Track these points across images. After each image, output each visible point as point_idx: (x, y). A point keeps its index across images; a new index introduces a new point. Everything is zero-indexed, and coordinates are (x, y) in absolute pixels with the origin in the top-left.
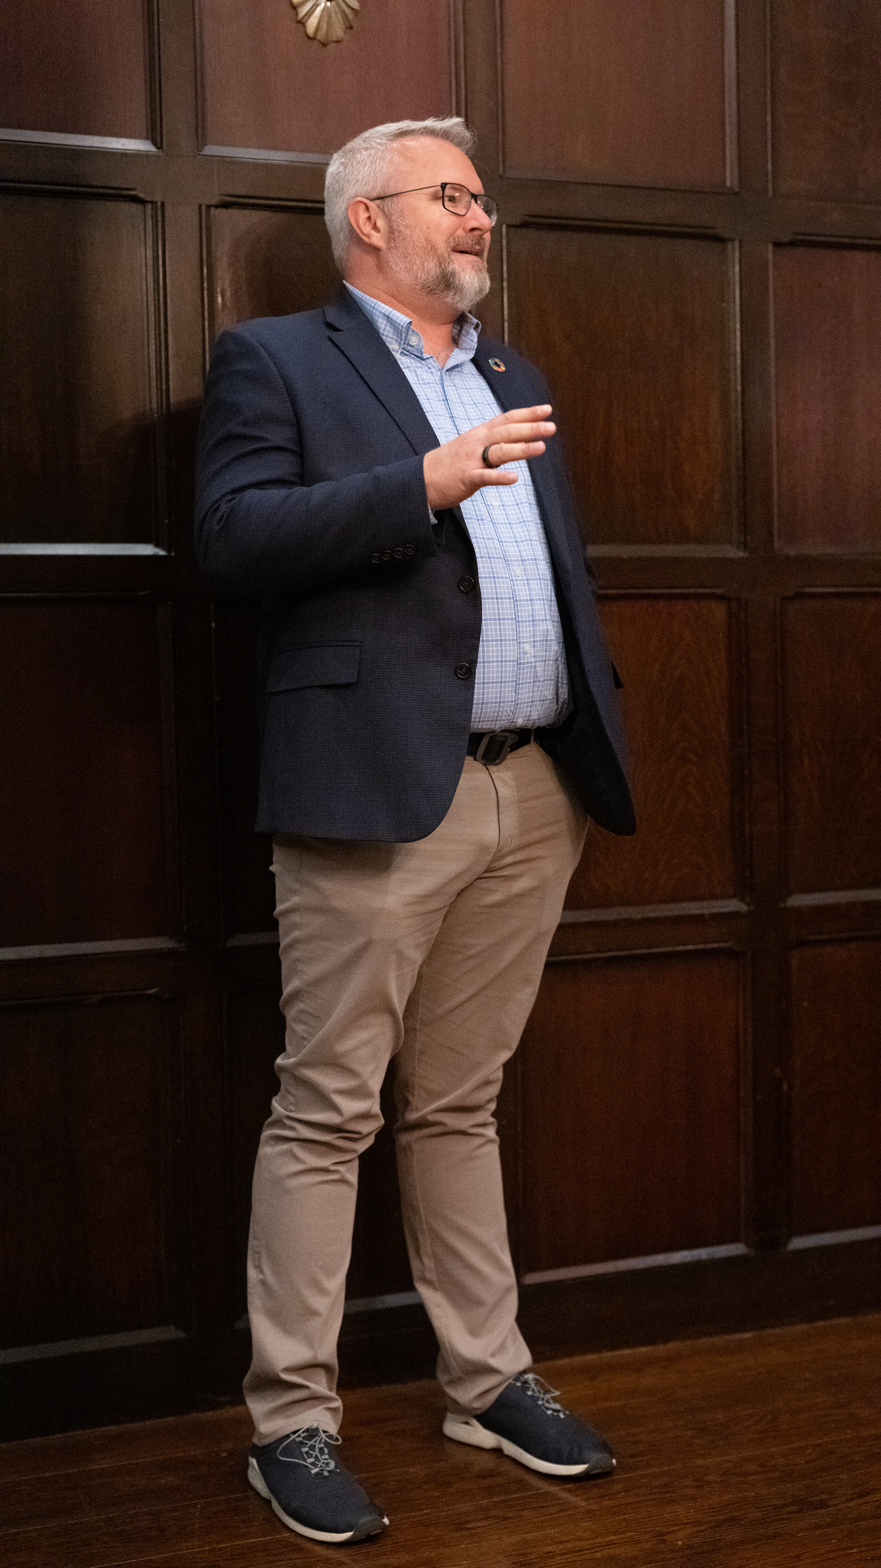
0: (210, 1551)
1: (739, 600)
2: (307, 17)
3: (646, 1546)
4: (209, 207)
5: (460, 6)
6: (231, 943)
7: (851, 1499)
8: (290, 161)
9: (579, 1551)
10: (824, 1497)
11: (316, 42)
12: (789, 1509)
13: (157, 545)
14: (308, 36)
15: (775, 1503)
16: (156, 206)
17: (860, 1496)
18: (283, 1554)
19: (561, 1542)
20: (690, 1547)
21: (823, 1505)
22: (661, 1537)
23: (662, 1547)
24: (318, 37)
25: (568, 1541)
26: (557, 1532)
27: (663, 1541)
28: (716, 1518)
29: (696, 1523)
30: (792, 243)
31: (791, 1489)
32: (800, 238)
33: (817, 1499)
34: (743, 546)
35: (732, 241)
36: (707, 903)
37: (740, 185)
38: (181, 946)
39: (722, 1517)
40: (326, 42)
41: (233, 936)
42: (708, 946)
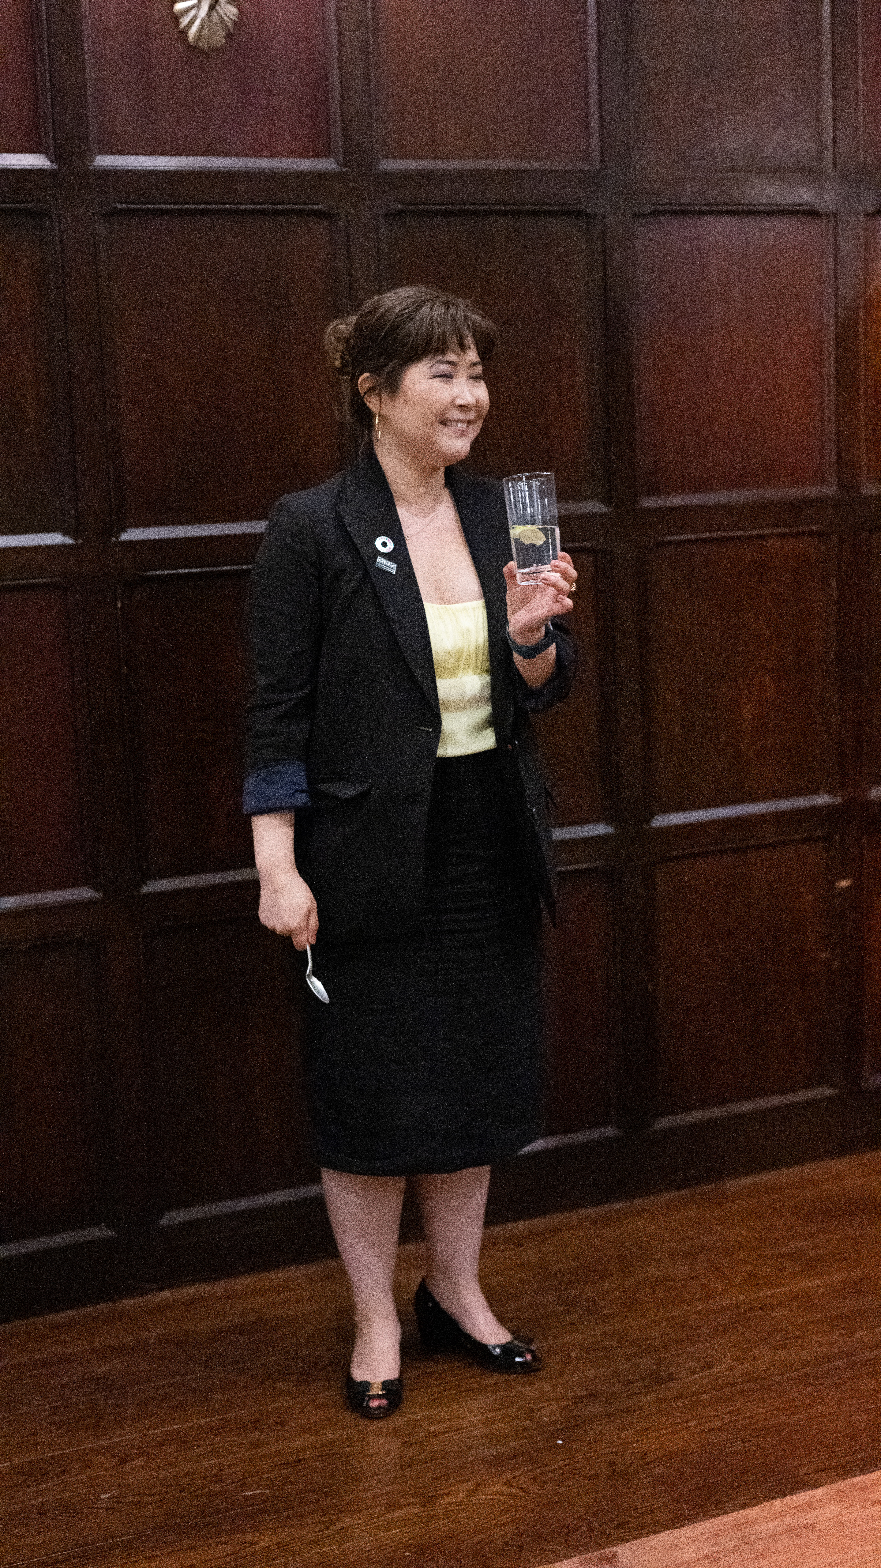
1: (604, 551)
2: (188, 27)
3: (518, 1423)
4: (101, 215)
5: (332, 3)
6: (145, 890)
7: (696, 1373)
8: (177, 167)
9: (459, 1429)
10: (673, 1370)
11: (198, 51)
12: (641, 1383)
13: (65, 533)
14: (190, 46)
15: (631, 1377)
16: (54, 217)
17: (704, 1368)
19: (443, 1422)
20: (555, 1423)
21: (671, 1378)
22: (530, 1414)
23: (528, 1423)
24: (201, 45)
25: (450, 1420)
27: (532, 1419)
28: (578, 1394)
29: (561, 1399)
30: (652, 214)
31: (645, 1363)
32: (659, 208)
33: (667, 1372)
34: (607, 501)
35: (595, 215)
36: (577, 828)
37: (603, 161)
38: (99, 896)
39: (583, 1393)
40: (207, 50)
41: (146, 884)
42: (579, 867)
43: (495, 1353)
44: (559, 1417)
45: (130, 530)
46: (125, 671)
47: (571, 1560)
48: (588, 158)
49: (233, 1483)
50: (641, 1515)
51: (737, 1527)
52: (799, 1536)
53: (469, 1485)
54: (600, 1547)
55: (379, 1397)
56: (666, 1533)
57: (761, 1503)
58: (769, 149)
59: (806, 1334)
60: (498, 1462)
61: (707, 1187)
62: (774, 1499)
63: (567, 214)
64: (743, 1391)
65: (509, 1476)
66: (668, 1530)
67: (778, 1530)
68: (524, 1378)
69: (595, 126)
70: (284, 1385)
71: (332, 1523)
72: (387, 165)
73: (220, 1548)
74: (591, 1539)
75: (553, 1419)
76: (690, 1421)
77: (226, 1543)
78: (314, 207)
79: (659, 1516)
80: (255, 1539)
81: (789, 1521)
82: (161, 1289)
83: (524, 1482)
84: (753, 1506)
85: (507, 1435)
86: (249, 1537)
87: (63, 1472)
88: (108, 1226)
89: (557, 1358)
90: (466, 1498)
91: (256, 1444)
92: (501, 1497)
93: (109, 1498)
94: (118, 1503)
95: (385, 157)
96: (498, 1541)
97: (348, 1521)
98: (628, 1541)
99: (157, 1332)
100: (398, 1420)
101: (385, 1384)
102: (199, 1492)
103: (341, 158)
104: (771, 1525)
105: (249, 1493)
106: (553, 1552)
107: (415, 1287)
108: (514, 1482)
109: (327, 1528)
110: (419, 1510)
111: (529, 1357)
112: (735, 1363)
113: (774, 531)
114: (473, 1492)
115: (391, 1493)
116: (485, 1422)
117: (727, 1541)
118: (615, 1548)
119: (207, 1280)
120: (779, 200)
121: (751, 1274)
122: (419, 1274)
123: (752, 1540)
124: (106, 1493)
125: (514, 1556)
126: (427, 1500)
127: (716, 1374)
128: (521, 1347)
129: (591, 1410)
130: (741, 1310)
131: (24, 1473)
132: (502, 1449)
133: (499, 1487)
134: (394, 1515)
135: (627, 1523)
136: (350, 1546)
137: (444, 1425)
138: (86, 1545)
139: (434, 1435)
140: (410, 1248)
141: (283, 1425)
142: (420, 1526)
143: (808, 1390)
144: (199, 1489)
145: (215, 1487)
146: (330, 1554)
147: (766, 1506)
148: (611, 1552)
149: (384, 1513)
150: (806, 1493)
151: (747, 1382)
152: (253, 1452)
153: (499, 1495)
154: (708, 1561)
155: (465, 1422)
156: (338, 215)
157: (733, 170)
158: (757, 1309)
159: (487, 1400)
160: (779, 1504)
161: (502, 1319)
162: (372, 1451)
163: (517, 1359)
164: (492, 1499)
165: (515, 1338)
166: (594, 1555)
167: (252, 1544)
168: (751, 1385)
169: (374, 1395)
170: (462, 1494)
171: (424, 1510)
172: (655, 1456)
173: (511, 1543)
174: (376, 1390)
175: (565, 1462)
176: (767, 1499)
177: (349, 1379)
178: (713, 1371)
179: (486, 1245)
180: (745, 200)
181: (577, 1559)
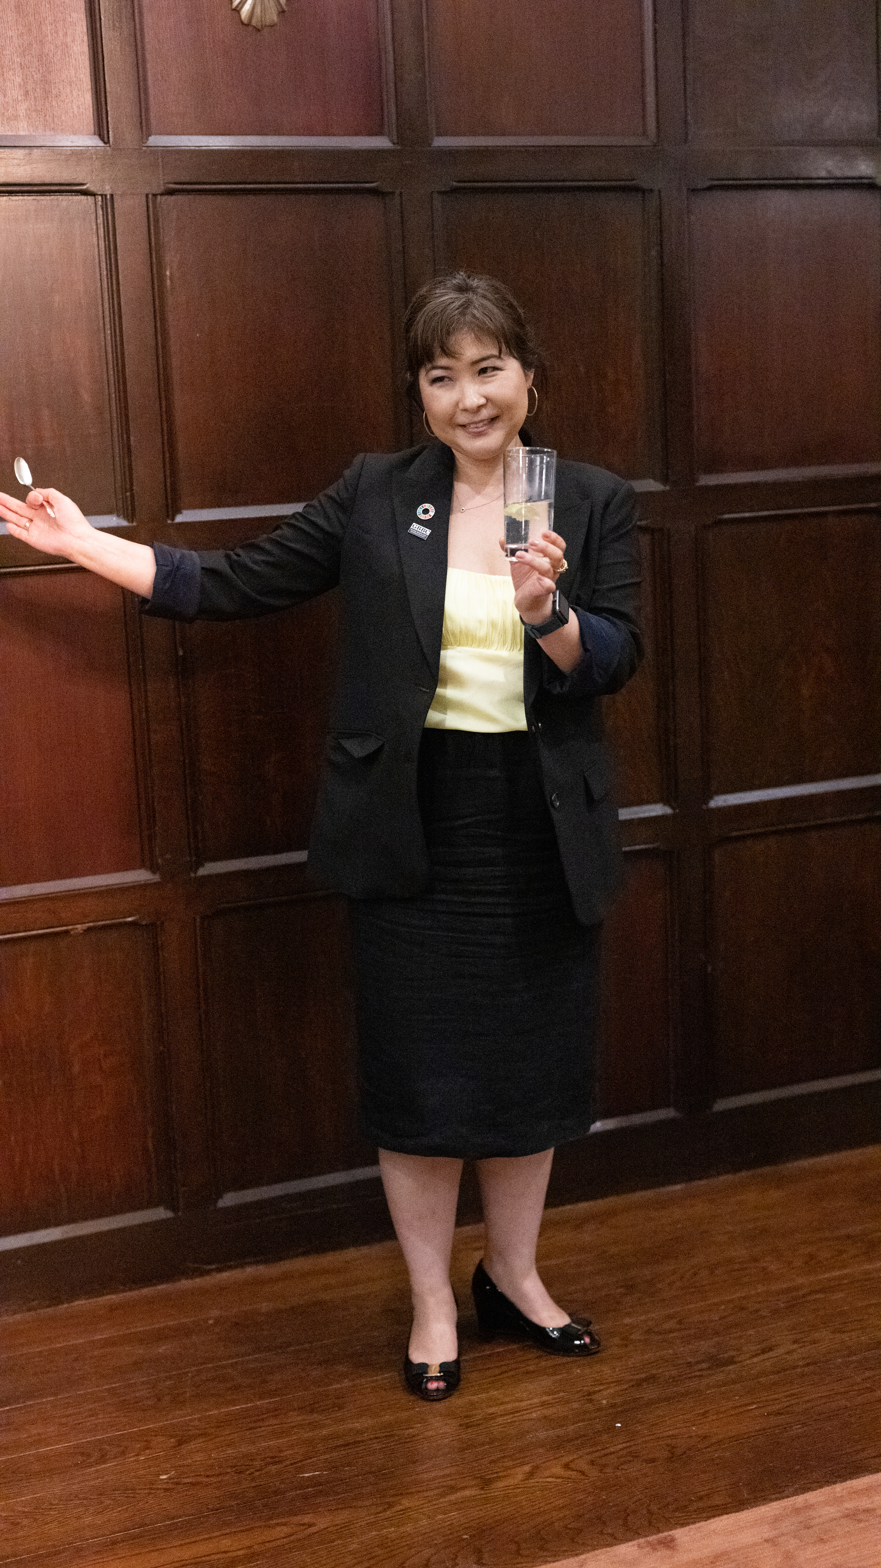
0: (199, 1419)
1: (661, 530)
2: (241, 5)
3: (575, 1405)
4: (155, 195)
6: (202, 872)
7: (757, 1355)
8: (230, 146)
9: (517, 1412)
10: (732, 1353)
11: (250, 29)
12: (700, 1366)
13: (121, 517)
14: (242, 23)
15: (690, 1360)
16: (106, 199)
17: (764, 1352)
18: (263, 1420)
19: (501, 1404)
20: (613, 1406)
21: (731, 1361)
22: (588, 1397)
23: (589, 1406)
24: (254, 23)
25: (508, 1403)
26: (500, 1394)
27: (591, 1401)
28: (637, 1377)
29: (619, 1382)
30: (710, 188)
31: (706, 1346)
32: (716, 183)
33: (726, 1355)
34: (665, 480)
35: (651, 191)
36: (635, 809)
37: (658, 136)
38: (156, 878)
39: (643, 1376)
40: (260, 27)
41: (203, 865)
42: (637, 847)
43: (553, 1336)
44: (618, 1400)
45: (185, 512)
46: (181, 653)
47: (630, 1544)
48: (644, 133)
49: (292, 1464)
50: (701, 1498)
51: (797, 1511)
52: (860, 1521)
53: (527, 1468)
54: (659, 1531)
55: (437, 1379)
56: (725, 1516)
57: (821, 1487)
58: (827, 123)
59: (866, 1317)
60: (558, 1445)
61: (767, 1169)
62: (835, 1483)
63: (624, 189)
64: (803, 1375)
65: (566, 1460)
66: (727, 1514)
67: (839, 1514)
68: (582, 1361)
69: (650, 99)
70: (341, 1368)
71: (390, 1505)
72: (440, 142)
73: (278, 1529)
74: (650, 1523)
75: (611, 1401)
76: (750, 1404)
77: (285, 1524)
78: (367, 185)
79: (717, 1500)
80: (314, 1521)
81: (849, 1505)
82: (219, 1270)
83: (583, 1465)
84: (813, 1490)
85: (565, 1418)
86: (307, 1519)
87: (123, 1453)
88: (166, 1208)
89: (616, 1340)
90: (523, 1481)
91: (313, 1426)
92: (558, 1480)
93: (169, 1478)
94: (177, 1484)
95: (439, 134)
96: (556, 1524)
97: (406, 1503)
98: (688, 1524)
99: (215, 1313)
100: (457, 1401)
101: (443, 1366)
102: (257, 1473)
103: (395, 138)
104: (832, 1510)
105: (307, 1475)
106: (612, 1535)
107: (472, 1269)
108: (572, 1466)
109: (385, 1510)
110: (478, 1492)
111: (587, 1340)
112: (795, 1346)
113: (832, 508)
114: (531, 1475)
115: (449, 1475)
116: (543, 1404)
117: (786, 1526)
118: (673, 1532)
119: (266, 1262)
120: (838, 173)
121: (811, 1257)
122: (477, 1256)
123: (812, 1524)
124: (166, 1474)
125: (573, 1540)
126: (486, 1483)
127: (777, 1357)
128: (579, 1330)
129: (650, 1393)
130: (801, 1293)
131: (82, 1454)
132: (560, 1432)
133: (558, 1470)
134: (452, 1497)
135: (686, 1507)
136: (408, 1528)
137: (502, 1408)
138: (146, 1525)
139: (492, 1417)
140: (468, 1230)
141: (340, 1407)
142: (478, 1508)
143: (867, 1374)
144: (258, 1471)
145: (273, 1468)
146: (389, 1536)
147: (827, 1490)
148: (670, 1535)
149: (442, 1495)
150: (866, 1478)
151: (808, 1364)
152: (311, 1434)
153: (557, 1478)
154: (766, 1545)
155: (523, 1404)
156: (393, 193)
157: (791, 143)
158: (817, 1292)
159: (547, 1382)
160: (839, 1488)
161: (560, 1301)
162: (430, 1433)
163: (577, 1342)
164: (550, 1482)
165: (573, 1321)
166: (652, 1538)
167: (310, 1525)
168: (811, 1368)
169: (432, 1377)
170: (520, 1477)
171: (482, 1492)
172: (713, 1441)
173: (569, 1526)
174: (434, 1372)
175: (624, 1445)
176: (828, 1483)
177: (408, 1362)
178: (771, 1354)
179: (545, 1226)
180: (804, 174)
181: (635, 1542)
